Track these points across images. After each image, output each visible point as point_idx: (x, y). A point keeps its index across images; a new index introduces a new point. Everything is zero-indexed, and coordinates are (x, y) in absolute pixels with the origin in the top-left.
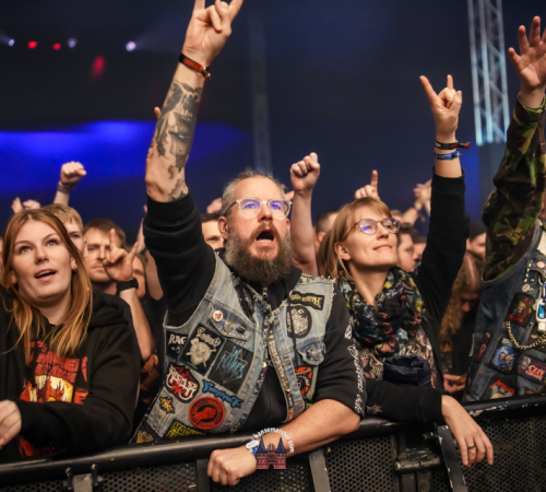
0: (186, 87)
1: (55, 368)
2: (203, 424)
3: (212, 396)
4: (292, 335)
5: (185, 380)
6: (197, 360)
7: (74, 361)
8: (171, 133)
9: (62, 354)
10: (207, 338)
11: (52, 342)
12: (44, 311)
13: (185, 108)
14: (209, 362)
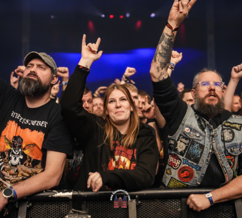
0: (167, 34)
1: (123, 153)
2: (185, 179)
3: (187, 165)
4: (223, 141)
5: (175, 160)
6: (180, 150)
7: (131, 150)
8: (159, 53)
9: (126, 147)
10: (184, 140)
11: (122, 142)
12: (118, 128)
13: (166, 43)
14: (185, 151)
